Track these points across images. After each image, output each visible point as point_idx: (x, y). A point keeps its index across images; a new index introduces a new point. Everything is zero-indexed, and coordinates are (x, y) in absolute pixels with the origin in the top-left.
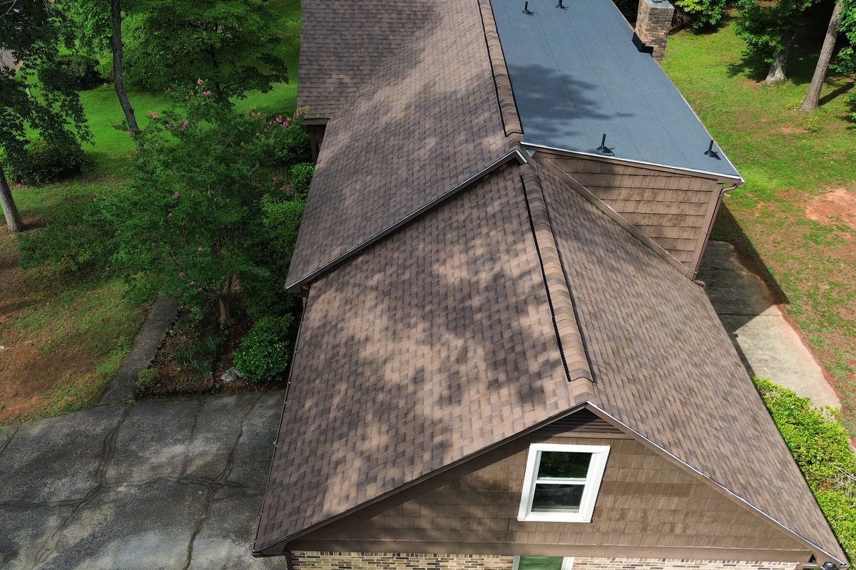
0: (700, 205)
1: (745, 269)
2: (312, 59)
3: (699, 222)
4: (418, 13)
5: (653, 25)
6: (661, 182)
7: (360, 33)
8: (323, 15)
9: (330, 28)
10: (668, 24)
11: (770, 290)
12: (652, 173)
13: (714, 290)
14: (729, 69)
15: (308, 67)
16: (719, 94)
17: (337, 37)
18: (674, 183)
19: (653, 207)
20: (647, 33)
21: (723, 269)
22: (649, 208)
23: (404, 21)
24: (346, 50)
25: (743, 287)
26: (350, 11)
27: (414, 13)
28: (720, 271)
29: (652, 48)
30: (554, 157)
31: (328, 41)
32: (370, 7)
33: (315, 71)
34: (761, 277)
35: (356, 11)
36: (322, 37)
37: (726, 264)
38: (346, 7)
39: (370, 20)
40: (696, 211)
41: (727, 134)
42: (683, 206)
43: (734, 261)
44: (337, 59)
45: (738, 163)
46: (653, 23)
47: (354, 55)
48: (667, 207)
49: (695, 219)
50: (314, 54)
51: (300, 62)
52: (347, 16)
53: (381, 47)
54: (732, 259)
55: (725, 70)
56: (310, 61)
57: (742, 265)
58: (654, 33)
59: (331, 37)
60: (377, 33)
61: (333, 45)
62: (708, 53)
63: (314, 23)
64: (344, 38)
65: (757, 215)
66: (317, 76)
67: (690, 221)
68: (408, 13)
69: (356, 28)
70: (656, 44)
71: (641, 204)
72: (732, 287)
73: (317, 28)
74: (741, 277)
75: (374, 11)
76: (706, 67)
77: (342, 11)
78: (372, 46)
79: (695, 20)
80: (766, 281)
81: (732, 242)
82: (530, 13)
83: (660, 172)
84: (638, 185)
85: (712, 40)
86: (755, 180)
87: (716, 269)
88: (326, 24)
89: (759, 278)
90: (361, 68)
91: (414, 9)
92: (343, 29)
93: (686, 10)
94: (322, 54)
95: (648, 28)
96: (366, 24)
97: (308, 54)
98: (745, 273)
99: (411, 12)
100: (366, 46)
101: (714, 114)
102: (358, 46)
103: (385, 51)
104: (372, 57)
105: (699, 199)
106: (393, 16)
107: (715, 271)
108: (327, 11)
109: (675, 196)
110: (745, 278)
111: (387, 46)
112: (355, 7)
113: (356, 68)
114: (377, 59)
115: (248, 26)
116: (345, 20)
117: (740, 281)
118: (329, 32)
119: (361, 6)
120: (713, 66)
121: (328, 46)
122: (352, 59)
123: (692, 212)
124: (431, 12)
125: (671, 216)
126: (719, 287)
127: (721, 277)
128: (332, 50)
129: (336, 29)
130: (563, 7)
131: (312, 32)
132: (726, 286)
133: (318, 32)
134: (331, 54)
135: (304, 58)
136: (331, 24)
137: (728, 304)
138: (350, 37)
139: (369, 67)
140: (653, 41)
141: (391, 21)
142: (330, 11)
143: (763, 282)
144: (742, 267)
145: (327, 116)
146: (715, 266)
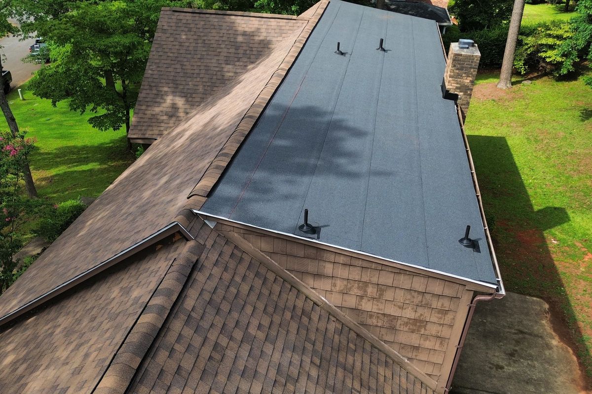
0: (444, 312)
1: (557, 338)
2: (153, 84)
3: (445, 332)
4: (254, 49)
5: (457, 71)
6: (387, 279)
7: (199, 64)
8: (170, 47)
9: (174, 59)
10: (474, 71)
11: (582, 371)
12: (374, 266)
13: (515, 362)
14: (582, 113)
15: (148, 91)
16: (568, 135)
17: (178, 66)
18: (404, 281)
19: (381, 306)
20: (451, 79)
21: (530, 334)
22: (375, 307)
23: (240, 56)
24: (183, 79)
25: (549, 361)
26: (194, 45)
27: (250, 49)
28: (527, 336)
29: (457, 95)
30: (242, 231)
31: (170, 70)
32: (212, 42)
33: (153, 96)
34: (574, 351)
35: (200, 45)
36: (165, 66)
37: (536, 328)
38: (191, 41)
39: (210, 53)
40: (441, 318)
41: (567, 175)
42: (420, 311)
43: (546, 325)
44: (175, 86)
45: (573, 207)
46: (457, 69)
47: (190, 83)
48: (400, 307)
49: (440, 328)
50: (155, 80)
51: (142, 87)
52: (191, 48)
53: (215, 77)
54: (544, 322)
55: (579, 113)
56: (150, 86)
57: (555, 331)
58: (459, 80)
59: (173, 66)
60: (213, 65)
61: (173, 74)
62: (565, 98)
63: (161, 53)
64: (184, 67)
65: (582, 269)
66: (154, 100)
67: (433, 329)
68: (244, 48)
69: (196, 60)
70: (461, 92)
71: (364, 301)
72: (537, 360)
73: (162, 57)
74: (549, 347)
75: (215, 46)
76: (561, 110)
77: (187, 44)
78: (207, 76)
79: (556, 69)
80: (578, 357)
81: (548, 300)
82: (342, 54)
83: (383, 267)
84: (357, 278)
85: (571, 87)
86: (587, 227)
87: (521, 332)
88: (171, 55)
89: (571, 351)
90: (194, 95)
91: (251, 45)
92: (185, 60)
93: (548, 60)
94: (162, 81)
95: (452, 74)
96: (205, 56)
97: (150, 80)
98: (555, 342)
99: (247, 48)
100: (201, 76)
101: (558, 154)
102: (195, 76)
103: (218, 82)
104: (205, 86)
105: (442, 305)
106: (231, 51)
107: (521, 336)
108: (174, 43)
109: (409, 297)
110: (555, 349)
111: (219, 77)
112: (200, 41)
113: (189, 95)
114: (209, 88)
115: (136, 54)
116: (188, 52)
117: (547, 352)
118: (173, 62)
119: (205, 40)
120: (567, 110)
121: (168, 74)
122: (187, 87)
123: (434, 319)
124: (266, 49)
125: (406, 320)
126: (523, 358)
127: (526, 344)
128: (171, 78)
129: (179, 59)
130: (384, 50)
131: (158, 61)
132: (530, 357)
133: (163, 61)
134: (170, 81)
135: (146, 83)
136: (176, 55)
137: (527, 383)
138: (189, 67)
139: (201, 95)
140: (457, 88)
141: (229, 55)
142: (177, 43)
143: (575, 358)
144: (554, 334)
145: (154, 137)
146: (520, 328)
